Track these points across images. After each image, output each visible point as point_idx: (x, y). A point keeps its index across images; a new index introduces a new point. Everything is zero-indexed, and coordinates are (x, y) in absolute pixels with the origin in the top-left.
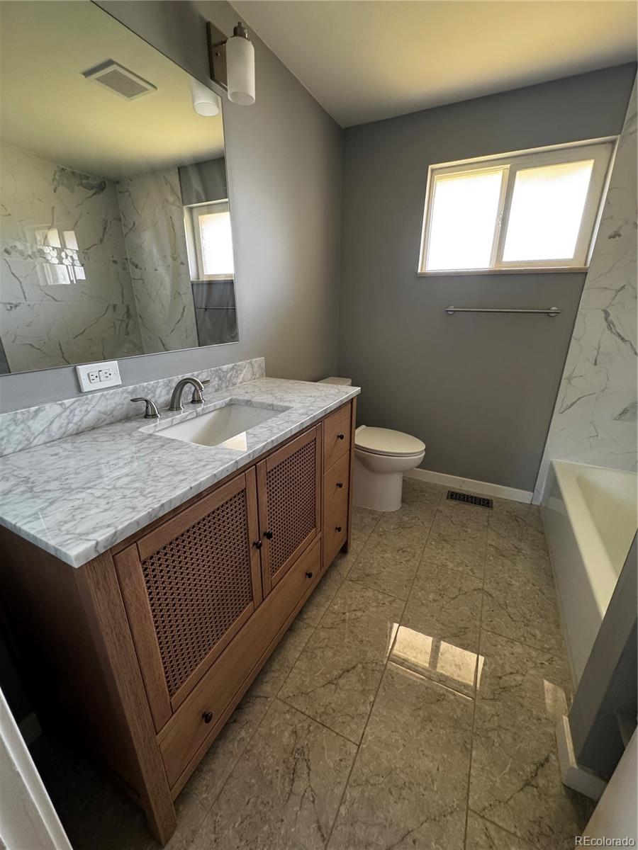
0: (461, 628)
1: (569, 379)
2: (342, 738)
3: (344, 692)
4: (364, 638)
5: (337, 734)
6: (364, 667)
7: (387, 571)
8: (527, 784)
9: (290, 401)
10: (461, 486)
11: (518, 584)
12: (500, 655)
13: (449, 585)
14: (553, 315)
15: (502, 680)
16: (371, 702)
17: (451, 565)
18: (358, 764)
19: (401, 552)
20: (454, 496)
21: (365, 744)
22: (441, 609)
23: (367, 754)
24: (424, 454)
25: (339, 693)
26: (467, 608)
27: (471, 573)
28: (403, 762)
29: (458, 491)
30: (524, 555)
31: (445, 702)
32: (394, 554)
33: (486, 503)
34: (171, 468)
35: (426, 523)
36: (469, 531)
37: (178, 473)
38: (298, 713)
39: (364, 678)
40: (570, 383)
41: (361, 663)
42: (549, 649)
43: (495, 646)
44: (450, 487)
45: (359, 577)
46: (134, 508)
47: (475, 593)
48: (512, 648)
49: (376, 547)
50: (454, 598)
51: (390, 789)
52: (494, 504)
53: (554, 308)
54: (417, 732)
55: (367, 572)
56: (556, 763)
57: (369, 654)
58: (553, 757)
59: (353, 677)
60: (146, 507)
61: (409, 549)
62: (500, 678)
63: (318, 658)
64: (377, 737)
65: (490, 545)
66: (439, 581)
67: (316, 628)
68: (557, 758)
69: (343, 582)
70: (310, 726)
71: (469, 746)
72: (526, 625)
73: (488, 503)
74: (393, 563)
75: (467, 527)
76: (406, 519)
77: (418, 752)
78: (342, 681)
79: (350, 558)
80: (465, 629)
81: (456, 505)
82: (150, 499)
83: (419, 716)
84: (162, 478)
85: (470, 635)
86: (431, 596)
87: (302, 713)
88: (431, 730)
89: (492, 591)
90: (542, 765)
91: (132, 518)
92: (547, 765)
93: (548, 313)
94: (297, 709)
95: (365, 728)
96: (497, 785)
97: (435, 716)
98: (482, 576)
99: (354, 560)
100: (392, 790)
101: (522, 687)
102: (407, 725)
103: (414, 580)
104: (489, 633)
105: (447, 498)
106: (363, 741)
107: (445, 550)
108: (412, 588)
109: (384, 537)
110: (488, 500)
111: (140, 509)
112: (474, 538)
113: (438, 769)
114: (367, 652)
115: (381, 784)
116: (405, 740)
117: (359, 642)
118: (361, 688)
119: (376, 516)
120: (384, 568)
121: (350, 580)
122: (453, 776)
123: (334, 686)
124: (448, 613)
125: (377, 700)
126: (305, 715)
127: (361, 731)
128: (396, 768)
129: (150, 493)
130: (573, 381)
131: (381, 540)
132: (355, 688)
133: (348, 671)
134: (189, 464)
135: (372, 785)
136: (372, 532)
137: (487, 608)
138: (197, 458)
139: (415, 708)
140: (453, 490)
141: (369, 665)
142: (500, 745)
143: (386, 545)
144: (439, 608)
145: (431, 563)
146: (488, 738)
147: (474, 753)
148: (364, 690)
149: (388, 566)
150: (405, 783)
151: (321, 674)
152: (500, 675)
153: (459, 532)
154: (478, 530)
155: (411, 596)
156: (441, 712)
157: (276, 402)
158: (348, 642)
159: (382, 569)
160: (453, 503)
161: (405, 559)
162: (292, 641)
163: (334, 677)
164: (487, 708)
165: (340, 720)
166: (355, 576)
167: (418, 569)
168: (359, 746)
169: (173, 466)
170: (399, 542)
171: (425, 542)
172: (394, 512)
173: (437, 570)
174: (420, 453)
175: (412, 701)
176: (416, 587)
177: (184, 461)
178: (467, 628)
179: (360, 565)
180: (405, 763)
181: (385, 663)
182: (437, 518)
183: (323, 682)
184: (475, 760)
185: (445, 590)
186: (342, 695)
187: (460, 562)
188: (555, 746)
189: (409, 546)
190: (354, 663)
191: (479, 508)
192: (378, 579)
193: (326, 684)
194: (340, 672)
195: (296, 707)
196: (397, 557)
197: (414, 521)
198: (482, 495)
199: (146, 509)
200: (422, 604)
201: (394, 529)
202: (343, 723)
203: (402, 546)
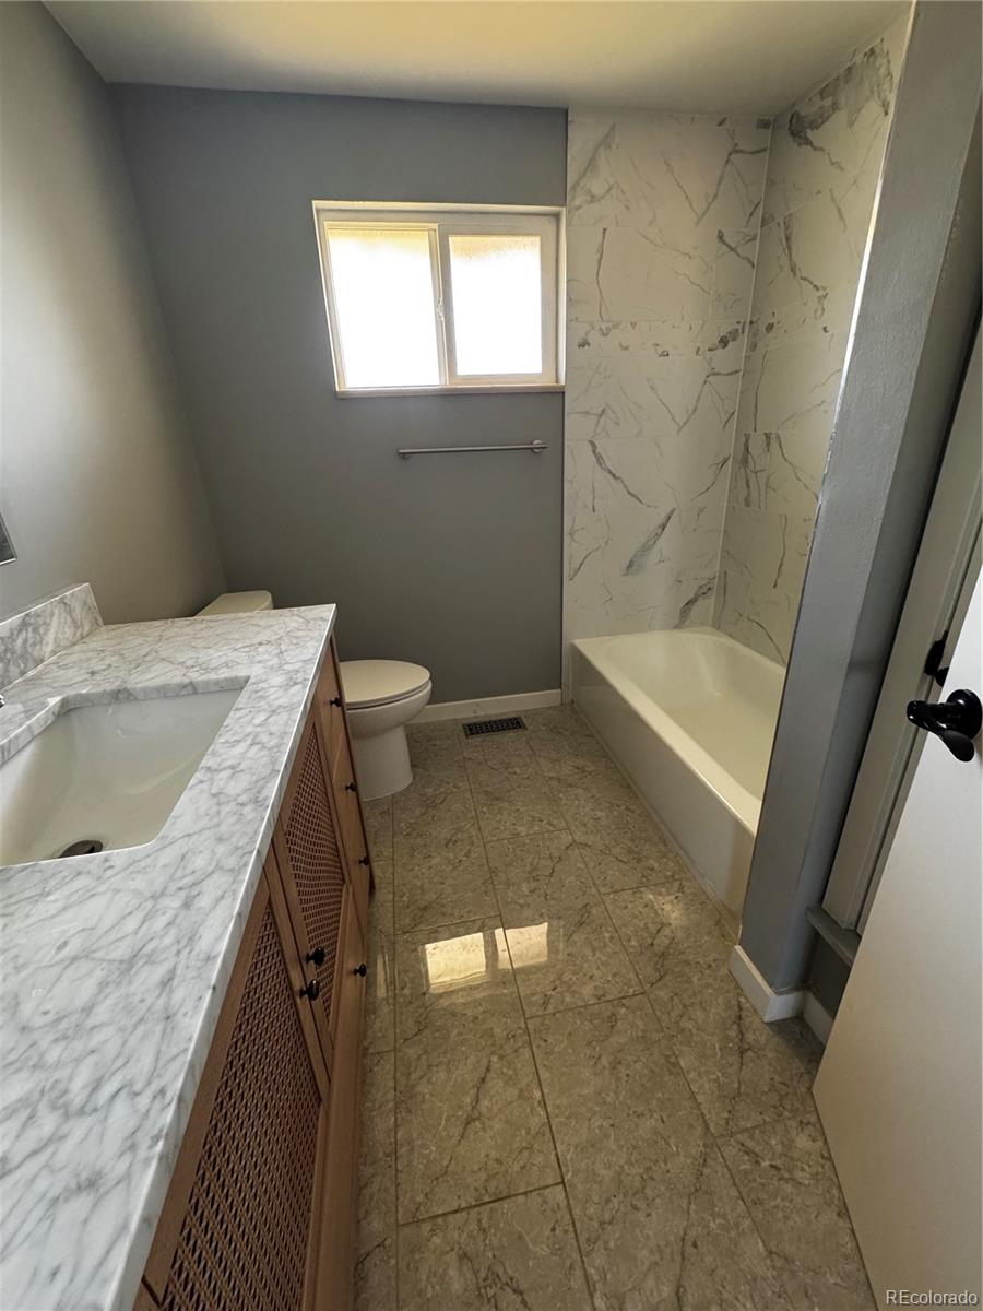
0: (580, 910)
1: (571, 534)
2: (535, 1193)
3: (497, 1120)
4: (476, 1011)
5: (525, 1193)
6: (501, 1058)
7: (449, 885)
8: (742, 1052)
9: (226, 665)
10: (475, 712)
11: (604, 814)
12: (637, 917)
13: (536, 860)
14: (537, 451)
15: (655, 947)
16: (540, 1102)
17: (522, 830)
18: (577, 1212)
19: (450, 845)
20: (474, 729)
21: (568, 1171)
22: (546, 898)
23: (579, 1186)
24: (430, 684)
25: (491, 1128)
26: (573, 878)
27: (551, 828)
28: (625, 1150)
29: (475, 721)
30: (590, 774)
31: (620, 1023)
32: (443, 853)
33: (514, 724)
34: (84, 966)
35: (460, 785)
36: (517, 770)
37: (128, 965)
38: (450, 1218)
39: (511, 1072)
40: (573, 539)
41: (493, 1053)
42: (673, 876)
43: (626, 907)
44: (463, 719)
45: (413, 919)
46: (91, 1183)
47: (570, 852)
48: (642, 898)
49: (412, 856)
50: (551, 875)
51: (632, 1205)
52: (524, 721)
53: (536, 442)
54: (616, 1092)
55: (422, 904)
56: (748, 1005)
57: (497, 1031)
58: (742, 1000)
59: (495, 1084)
60: (133, 1147)
61: (459, 836)
62: (652, 945)
63: (427, 1096)
64: (576, 1146)
65: (551, 778)
66: (522, 860)
67: (395, 1050)
68: (746, 998)
69: (394, 943)
70: (480, 1221)
71: (673, 1059)
72: (639, 861)
73: (518, 723)
74: (451, 867)
75: (512, 767)
76: (430, 791)
77: (631, 1120)
78: (485, 1103)
79: (383, 895)
80: (585, 907)
81: (483, 741)
82: (120, 1109)
83: (604, 1068)
84: (88, 1010)
85: (594, 911)
86: (525, 888)
87: (455, 1212)
88: (628, 1075)
89: (583, 839)
90: (740, 1018)
91: (125, 1227)
92: (744, 1013)
93: (532, 449)
94: (444, 1214)
95: (556, 1148)
96: (721, 1079)
97: (619, 1051)
98: (564, 825)
99: (391, 896)
100: (634, 1202)
101: (676, 940)
102: (600, 1094)
103: (491, 878)
104: (612, 896)
105: (467, 736)
106: (564, 1169)
107: (505, 813)
108: (495, 890)
109: (415, 834)
110: (516, 719)
111: (122, 1167)
112: (528, 778)
113: (663, 1122)
114: (492, 1029)
115: (619, 1209)
116: (610, 1117)
117: (473, 1022)
118: (515, 1092)
119: (386, 807)
120: (443, 883)
121: (404, 933)
122: (681, 1113)
123: (477, 1123)
124: (556, 899)
125: (546, 1091)
126: (463, 1209)
127: (553, 1158)
128: (622, 1167)
129: (96, 1086)
130: (576, 536)
131: (412, 841)
132: (509, 1099)
133: (483, 1080)
134: (131, 924)
135: (610, 1223)
136: (393, 836)
137: (592, 865)
138: (136, 892)
139: (594, 1060)
140: (469, 722)
141: (506, 1047)
142: (698, 1029)
143: (425, 845)
144: (542, 898)
145: (498, 840)
146: (683, 1030)
147: (682, 1064)
148: (521, 1091)
149: (446, 878)
150: (642, 1178)
151: (448, 1119)
152: (650, 941)
153: (507, 778)
154: (526, 765)
155: (500, 905)
156: (622, 1040)
157: (195, 676)
158: (459, 1034)
159: (442, 886)
160: (477, 739)
161: (463, 853)
162: (370, 1104)
163: (469, 1108)
164: (662, 994)
165: (516, 1168)
166: (408, 921)
167: (487, 858)
168: (563, 1182)
169: (86, 954)
170: (440, 832)
171: (473, 813)
172: (408, 789)
173: (510, 846)
174: (425, 685)
175: (585, 1054)
176: (501, 887)
177: (107, 922)
178: (587, 904)
179: (405, 898)
180: (628, 1149)
181: (523, 1026)
182: (469, 771)
183: (456, 1131)
184: (688, 1071)
185: (535, 869)
186: (497, 1126)
187: (530, 819)
188: (738, 986)
189: (458, 830)
190: (485, 1062)
191: (512, 734)
192: (443, 906)
193: (465, 1129)
194: (474, 1092)
195: (440, 1212)
196: (451, 856)
197: (442, 790)
198: (505, 714)
199: (142, 1153)
200: (522, 906)
201: (422, 814)
202: (523, 1168)
203: (448, 837)
